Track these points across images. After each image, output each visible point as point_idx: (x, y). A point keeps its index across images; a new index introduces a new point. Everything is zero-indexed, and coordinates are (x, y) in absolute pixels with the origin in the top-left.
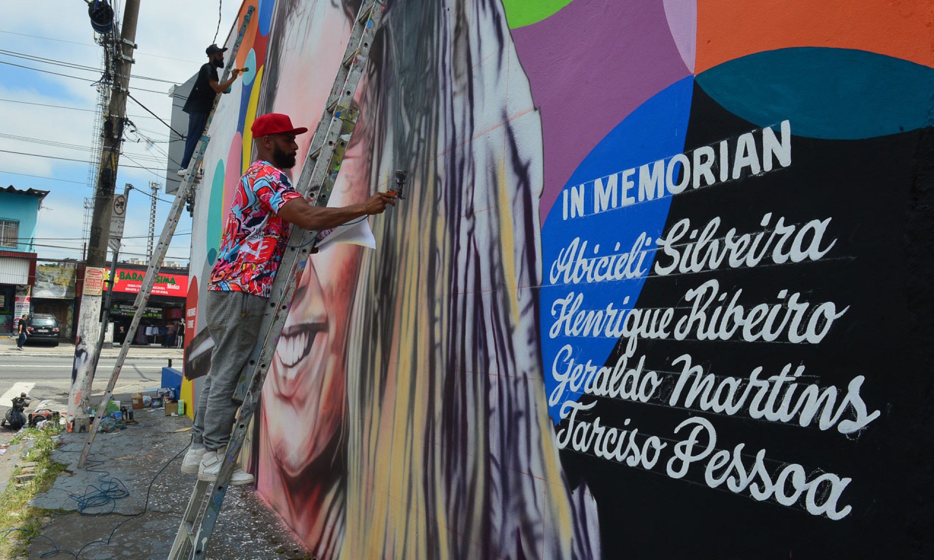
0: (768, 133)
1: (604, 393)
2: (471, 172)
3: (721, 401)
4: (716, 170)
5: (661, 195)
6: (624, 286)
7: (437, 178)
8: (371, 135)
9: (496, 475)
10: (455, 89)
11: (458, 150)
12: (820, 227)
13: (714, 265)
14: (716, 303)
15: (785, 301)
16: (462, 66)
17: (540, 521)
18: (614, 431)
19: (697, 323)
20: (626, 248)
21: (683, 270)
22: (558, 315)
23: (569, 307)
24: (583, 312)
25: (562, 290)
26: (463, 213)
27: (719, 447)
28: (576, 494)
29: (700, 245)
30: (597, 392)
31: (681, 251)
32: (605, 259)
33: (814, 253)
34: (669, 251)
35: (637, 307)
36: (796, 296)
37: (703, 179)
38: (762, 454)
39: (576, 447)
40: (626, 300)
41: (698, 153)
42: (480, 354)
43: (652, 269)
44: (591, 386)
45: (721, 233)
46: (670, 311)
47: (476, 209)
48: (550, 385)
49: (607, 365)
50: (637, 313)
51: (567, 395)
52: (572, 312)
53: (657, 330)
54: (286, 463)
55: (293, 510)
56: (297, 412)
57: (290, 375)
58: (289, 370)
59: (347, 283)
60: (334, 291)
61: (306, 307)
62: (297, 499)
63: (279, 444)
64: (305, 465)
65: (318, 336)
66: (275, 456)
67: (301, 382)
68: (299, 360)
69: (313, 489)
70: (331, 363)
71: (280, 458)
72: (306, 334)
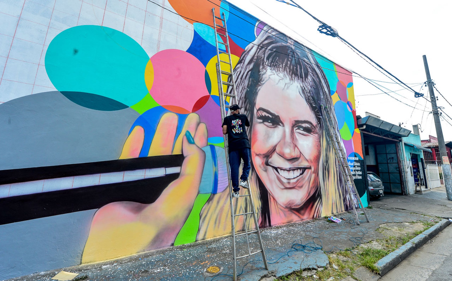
8: (320, 135)
54: (294, 206)
55: (300, 216)
56: (298, 190)
57: (292, 181)
58: (291, 180)
59: (316, 160)
60: (312, 161)
61: (300, 163)
62: (302, 212)
63: (288, 202)
64: (305, 202)
65: (307, 170)
66: (285, 207)
67: (300, 182)
68: (297, 177)
69: (309, 204)
70: (313, 176)
71: (289, 206)
72: (300, 170)
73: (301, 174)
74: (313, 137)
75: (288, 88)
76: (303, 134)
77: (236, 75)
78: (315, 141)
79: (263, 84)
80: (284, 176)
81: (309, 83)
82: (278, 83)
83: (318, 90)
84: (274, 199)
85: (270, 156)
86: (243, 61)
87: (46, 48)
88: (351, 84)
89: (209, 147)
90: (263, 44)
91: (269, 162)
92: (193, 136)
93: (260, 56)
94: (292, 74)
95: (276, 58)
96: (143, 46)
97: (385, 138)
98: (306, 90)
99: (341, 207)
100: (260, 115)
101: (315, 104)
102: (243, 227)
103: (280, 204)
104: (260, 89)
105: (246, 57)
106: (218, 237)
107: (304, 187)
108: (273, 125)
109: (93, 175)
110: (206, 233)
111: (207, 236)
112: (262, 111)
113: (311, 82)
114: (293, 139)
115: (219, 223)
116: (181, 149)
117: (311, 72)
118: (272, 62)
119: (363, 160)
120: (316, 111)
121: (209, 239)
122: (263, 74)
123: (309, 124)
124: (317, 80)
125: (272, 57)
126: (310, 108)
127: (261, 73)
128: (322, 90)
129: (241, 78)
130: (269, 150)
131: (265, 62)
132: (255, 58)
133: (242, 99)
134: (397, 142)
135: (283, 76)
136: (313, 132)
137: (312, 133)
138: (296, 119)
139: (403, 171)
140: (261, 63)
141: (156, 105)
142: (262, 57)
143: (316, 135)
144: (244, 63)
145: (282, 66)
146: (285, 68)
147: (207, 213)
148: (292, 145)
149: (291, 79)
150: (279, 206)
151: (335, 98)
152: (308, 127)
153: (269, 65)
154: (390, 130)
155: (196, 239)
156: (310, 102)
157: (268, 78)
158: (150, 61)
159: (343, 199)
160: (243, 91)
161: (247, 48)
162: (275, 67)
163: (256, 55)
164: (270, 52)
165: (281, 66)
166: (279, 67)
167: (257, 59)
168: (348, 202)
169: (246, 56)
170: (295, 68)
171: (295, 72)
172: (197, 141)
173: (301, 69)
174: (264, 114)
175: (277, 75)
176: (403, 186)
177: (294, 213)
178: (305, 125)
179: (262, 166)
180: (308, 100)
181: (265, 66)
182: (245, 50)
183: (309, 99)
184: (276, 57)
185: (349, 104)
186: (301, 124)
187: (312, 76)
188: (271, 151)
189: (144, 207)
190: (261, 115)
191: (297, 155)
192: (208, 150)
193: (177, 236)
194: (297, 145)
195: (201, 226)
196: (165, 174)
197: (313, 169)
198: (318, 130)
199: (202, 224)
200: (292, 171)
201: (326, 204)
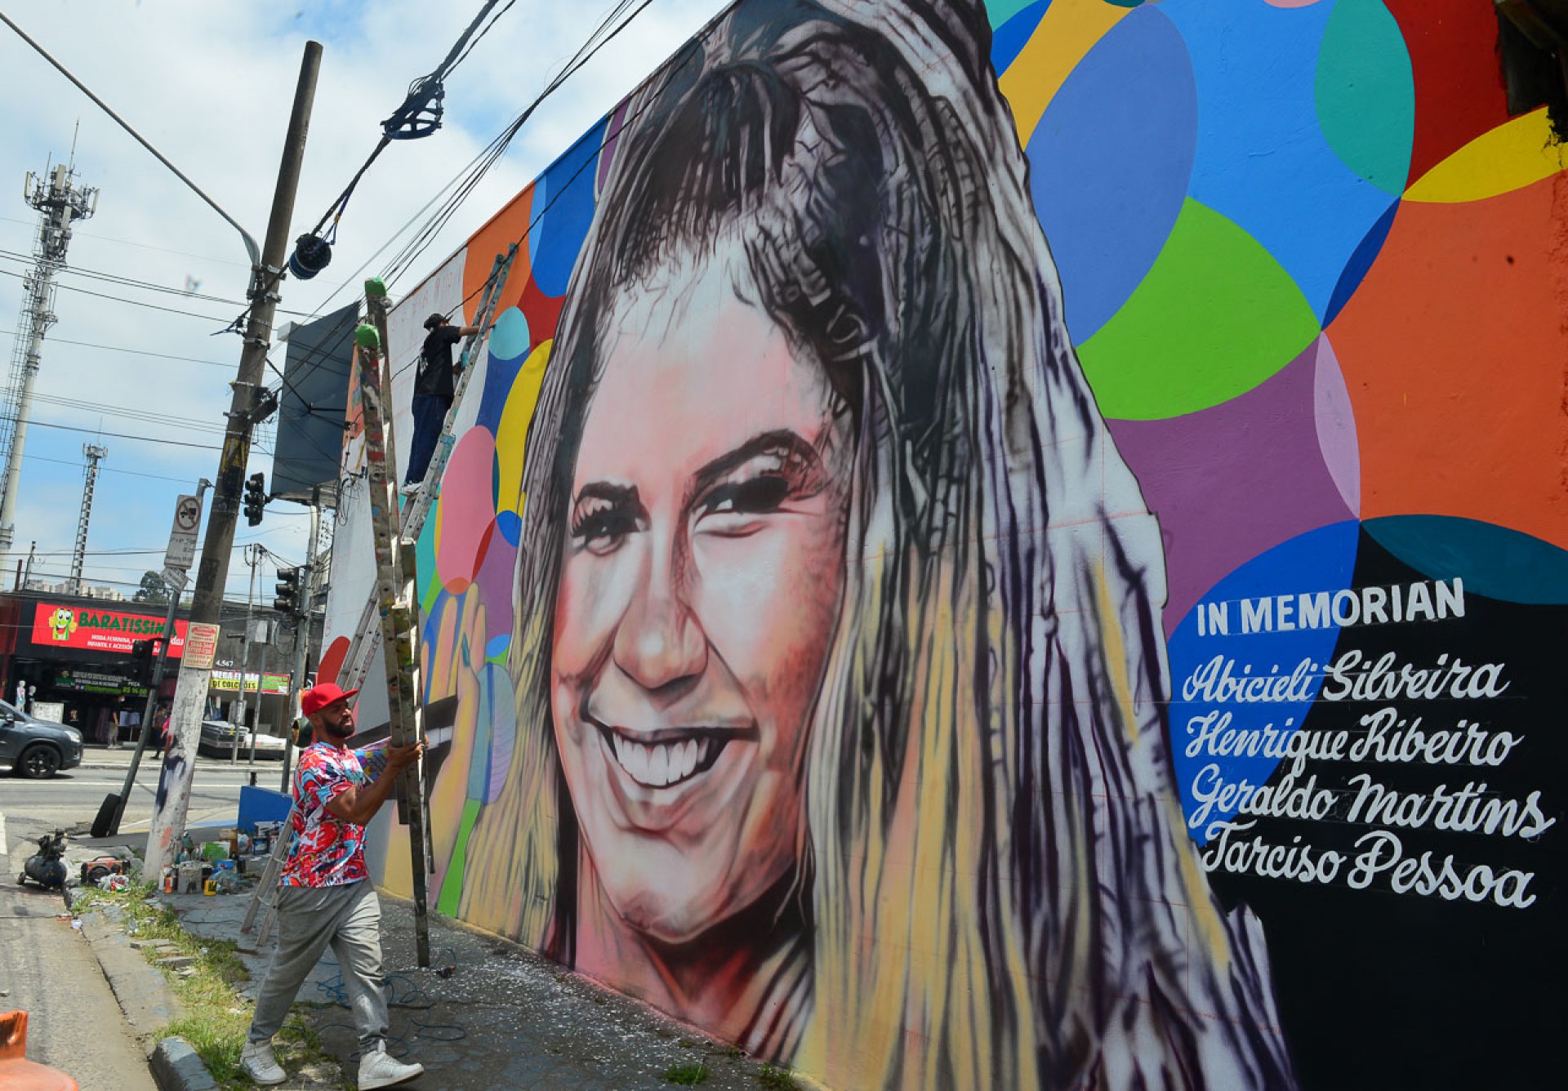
0: (1440, 586)
1: (1266, 812)
2: (1047, 566)
3: (1406, 815)
4: (1388, 608)
5: (1326, 624)
6: (1286, 708)
7: (983, 565)
8: (845, 490)
9: (1109, 907)
10: (1010, 463)
11: (1023, 538)
12: (1495, 670)
13: (1391, 694)
14: (1394, 729)
15: (1465, 730)
16: (1023, 439)
17: (1183, 949)
18: (1281, 849)
19: (1374, 746)
20: (1287, 670)
21: (1356, 696)
22: (1197, 734)
23: (1212, 726)
24: (1233, 732)
25: (1203, 708)
26: (1037, 609)
27: (1404, 857)
28: (1232, 917)
29: (1375, 675)
30: (1256, 812)
31: (1354, 680)
32: (1260, 680)
33: (1490, 691)
34: (1339, 678)
35: (1304, 728)
36: (1476, 726)
37: (1374, 616)
38: (1449, 859)
39: (1230, 868)
40: (1289, 722)
41: (1368, 592)
42: (1075, 773)
43: (1320, 693)
44: (1247, 805)
45: (1397, 667)
46: (1344, 735)
47: (1058, 609)
48: (1189, 806)
49: (1269, 784)
50: (1304, 736)
51: (1215, 814)
52: (1217, 730)
53: (1329, 750)
54: (657, 926)
55: (677, 990)
56: (681, 852)
57: (659, 799)
58: (656, 792)
60: (769, 687)
61: (701, 703)
62: (688, 975)
63: (636, 898)
64: (708, 926)
65: (731, 747)
66: (622, 917)
67: (691, 809)
68: (683, 779)
69: (728, 957)
70: (767, 783)
71: (637, 919)
72: (696, 743)
73: (701, 767)
74: (794, 524)
75: (682, 315)
76: (730, 533)
77: (542, 410)
78: (803, 547)
79: (599, 381)
80: (630, 772)
81: (800, 171)
82: (647, 325)
84: (593, 864)
85: (595, 680)
86: (559, 342)
90: (612, 207)
91: (590, 705)
93: (600, 270)
94: (708, 219)
95: (650, 213)
100: (581, 520)
101: (827, 286)
103: (606, 888)
104: (589, 412)
105: (567, 319)
107: (708, 841)
108: (614, 538)
110: (469, 906)
111: (469, 917)
112: (587, 499)
114: (682, 575)
116: (455, 681)
120: (829, 325)
122: (602, 338)
126: (788, 338)
129: (551, 411)
130: (594, 656)
135: (666, 275)
136: (795, 489)
137: (785, 505)
138: (705, 461)
142: (604, 269)
143: (817, 504)
145: (669, 225)
146: (679, 220)
147: (473, 855)
148: (673, 613)
149: (701, 252)
150: (604, 901)
152: (764, 472)
153: (624, 272)
155: (458, 912)
156: (793, 300)
162: (640, 263)
164: (631, 210)
165: (664, 227)
166: (657, 242)
172: (474, 656)
173: (755, 133)
174: (592, 506)
175: (646, 290)
177: (654, 966)
178: (748, 471)
179: (571, 723)
182: (568, 291)
184: (650, 208)
186: (728, 474)
188: (599, 659)
190: (584, 518)
191: (691, 663)
194: (695, 609)
196: (439, 742)
197: (768, 739)
199: (466, 879)
200: (660, 750)
201: (845, 1011)
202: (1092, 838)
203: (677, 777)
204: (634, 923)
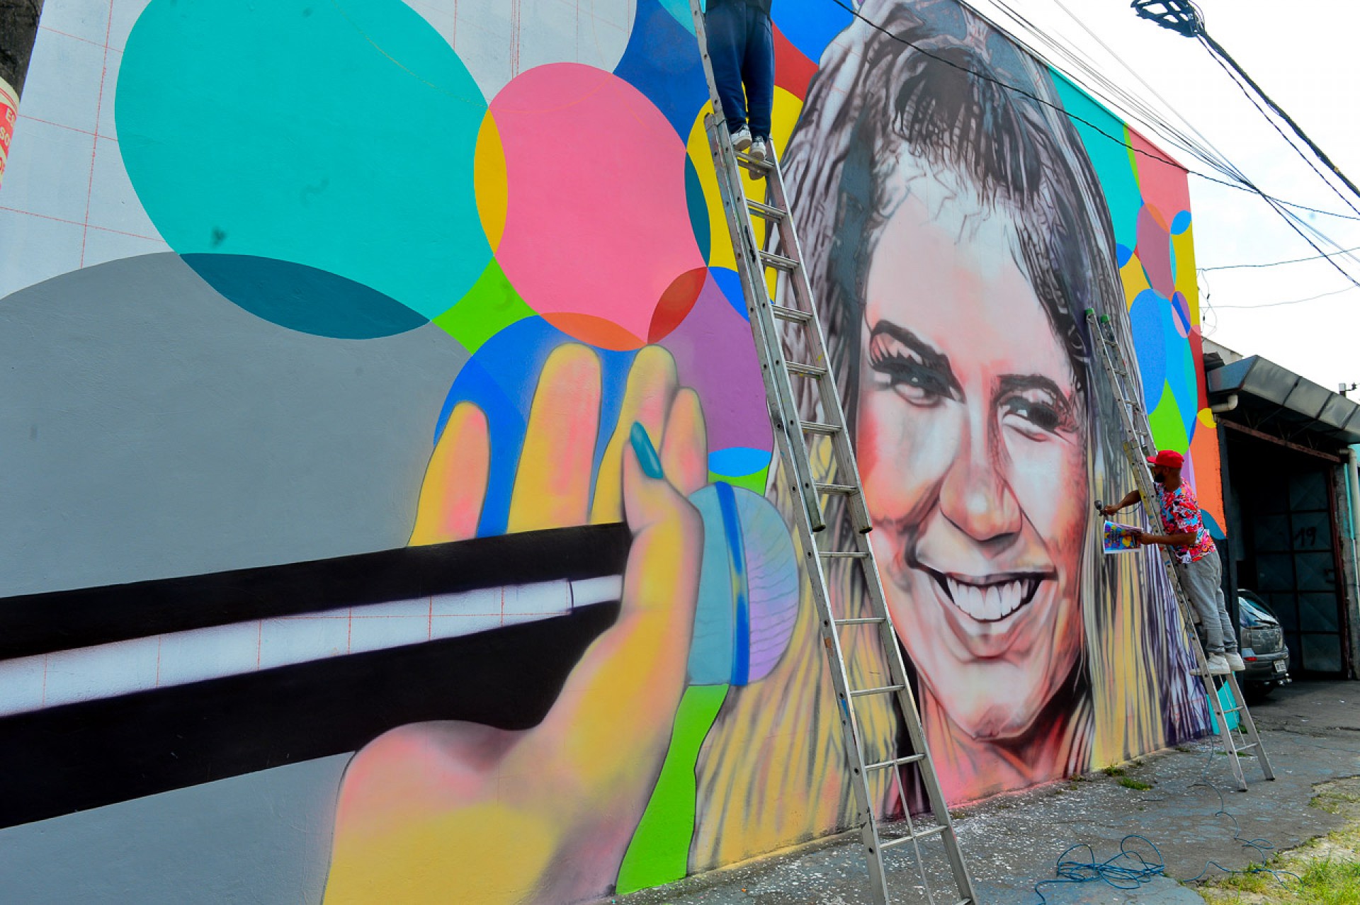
54: (1004, 730)
55: (1024, 768)
56: (1016, 665)
57: (998, 629)
58: (993, 624)
59: (1074, 540)
60: (1060, 546)
61: (1020, 555)
62: (1030, 752)
63: (984, 717)
64: (1039, 711)
65: (1043, 584)
66: (974, 736)
67: (1020, 633)
68: (1013, 611)
69: (1052, 725)
70: (1064, 606)
71: (988, 732)
72: (1022, 583)
73: (1025, 601)
74: (1063, 446)
75: (973, 234)
76: (1028, 435)
77: (795, 179)
78: (1069, 462)
79: (888, 217)
80: (968, 612)
81: (1045, 213)
82: (939, 211)
83: (1076, 243)
84: (938, 702)
85: (921, 527)
86: (815, 117)
87: (115, 63)
88: (1183, 220)
89: (713, 490)
90: (880, 43)
91: (918, 551)
92: (656, 442)
93: (873, 95)
94: (986, 176)
95: (929, 104)
96: (460, 52)
97: (1294, 446)
98: (1034, 246)
99: (1154, 731)
100: (882, 354)
101: (1065, 306)
102: (838, 818)
103: (955, 719)
104: (877, 241)
105: (825, 99)
106: (760, 858)
107: (1033, 655)
108: (928, 394)
109: (325, 614)
110: (717, 842)
111: (722, 857)
112: (887, 337)
113: (1049, 207)
114: (997, 454)
115: (761, 802)
116: (618, 500)
117: (1049, 164)
118: (915, 119)
119: (1226, 540)
120: (1070, 333)
121: (731, 867)
122: (887, 175)
123: (1049, 391)
124: (1069, 199)
125: (914, 98)
126: (1050, 323)
127: (881, 169)
128: (1089, 244)
129: (812, 193)
130: (917, 504)
131: (892, 119)
132: (857, 102)
133: (819, 286)
134: (1335, 463)
135: (955, 184)
136: (1061, 423)
137: (1057, 430)
138: (1006, 372)
139: (1349, 581)
140: (879, 125)
141: (521, 310)
142: (879, 100)
143: (1072, 438)
144: (818, 126)
145: (952, 140)
146: (960, 146)
147: (719, 765)
148: (993, 481)
149: (983, 197)
150: (954, 732)
151: (1133, 279)
152: (1043, 402)
153: (907, 132)
154: (1319, 415)
155: (688, 866)
156: (1049, 297)
157: (903, 191)
158: (488, 115)
159: (1160, 700)
160: (819, 247)
161: (828, 57)
162: (925, 143)
163: (859, 90)
164: (905, 76)
165: (947, 135)
166: (941, 142)
167: (863, 108)
168: (1177, 711)
169: (823, 94)
170: (995, 146)
171: (996, 165)
172: (672, 465)
173: (1014, 150)
174: (896, 348)
175: (935, 176)
176: (1347, 644)
177: (1005, 759)
178: (1034, 396)
179: (895, 570)
180: (1041, 288)
181: (893, 137)
182: (821, 66)
183: (1044, 283)
184: (928, 99)
185: (1179, 303)
186: (1022, 391)
187: (1054, 182)
188: (923, 508)
189: (510, 743)
190: (886, 355)
191: (1011, 524)
192: (709, 501)
193: (624, 856)
194: (1010, 482)
195: (702, 815)
196: (570, 606)
197: (1063, 580)
198: (1078, 415)
199: (703, 807)
200: (993, 590)
201: (1107, 723)
202: (1164, 612)
203: (1009, 611)
204: (985, 737)
